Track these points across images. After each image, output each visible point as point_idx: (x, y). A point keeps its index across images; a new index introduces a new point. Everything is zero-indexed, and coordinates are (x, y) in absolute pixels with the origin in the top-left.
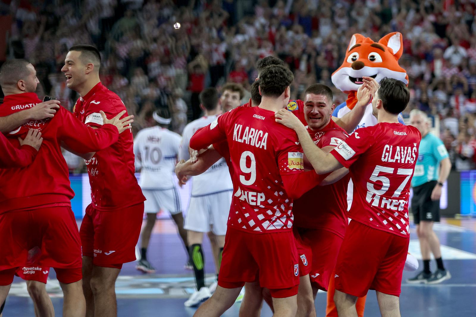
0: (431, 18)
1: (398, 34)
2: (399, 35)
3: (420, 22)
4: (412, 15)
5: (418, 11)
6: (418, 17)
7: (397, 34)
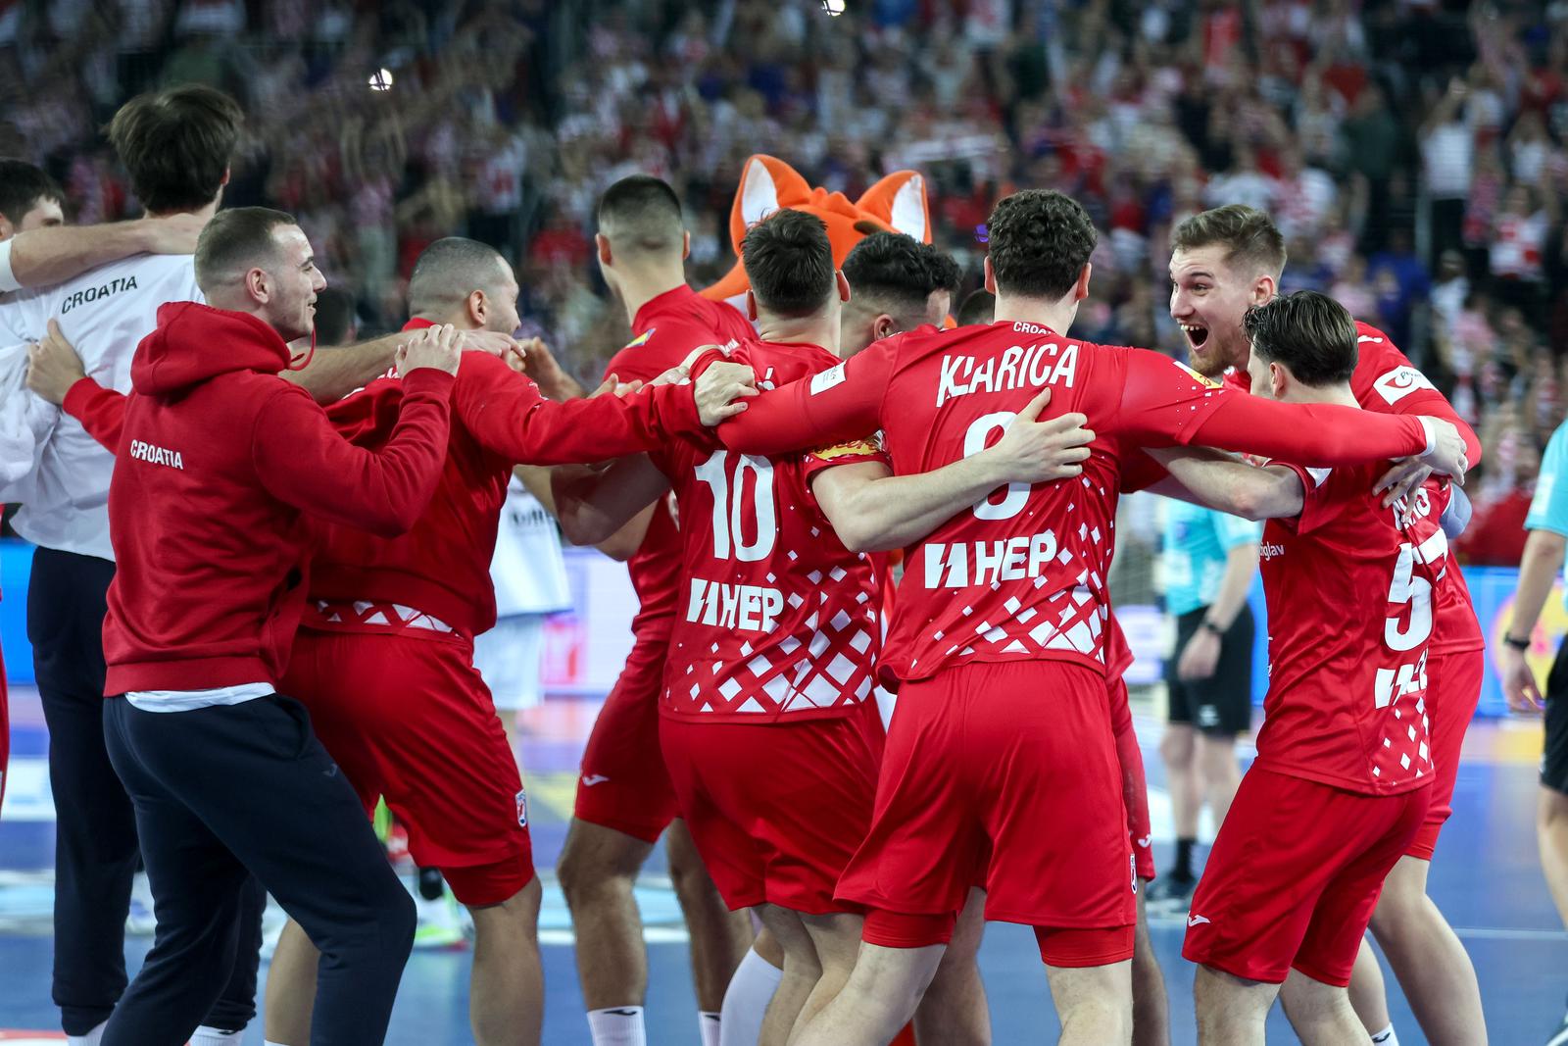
0: (1168, 80)
1: (916, 181)
2: (920, 185)
3: (1133, 91)
4: (1109, 70)
5: (1127, 58)
6: (1127, 78)
7: (913, 178)
